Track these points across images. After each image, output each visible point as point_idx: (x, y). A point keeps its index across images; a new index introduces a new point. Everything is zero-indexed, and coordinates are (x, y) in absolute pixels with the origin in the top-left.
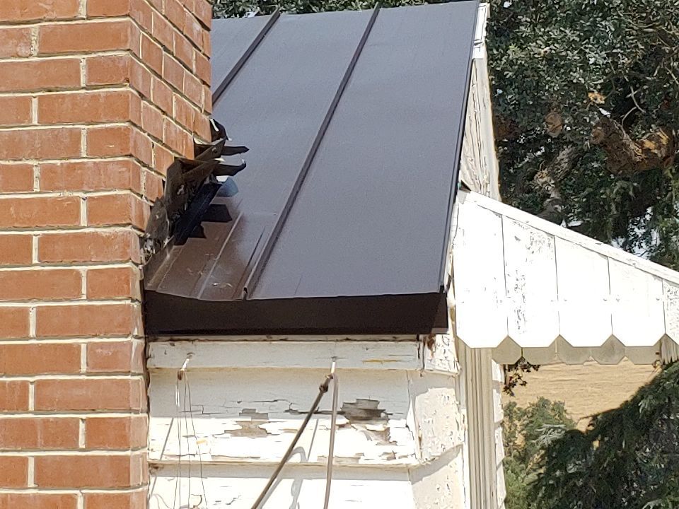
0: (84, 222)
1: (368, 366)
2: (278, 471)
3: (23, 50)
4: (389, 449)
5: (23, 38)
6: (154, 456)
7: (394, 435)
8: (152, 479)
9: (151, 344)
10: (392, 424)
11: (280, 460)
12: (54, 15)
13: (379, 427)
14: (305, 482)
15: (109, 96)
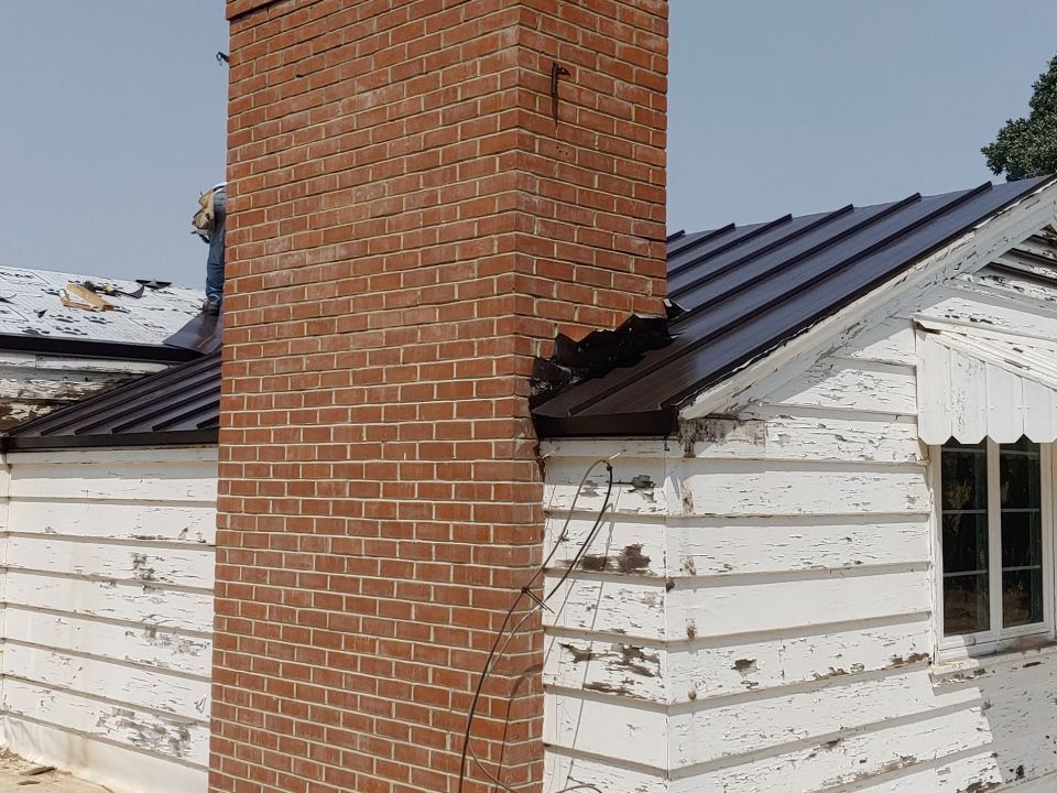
0: (494, 373)
1: (642, 455)
2: (601, 516)
3: (471, 275)
4: (653, 505)
5: (470, 267)
6: (546, 506)
7: (655, 498)
8: (547, 521)
9: (542, 443)
10: (656, 490)
11: (600, 511)
12: (484, 253)
13: (649, 492)
14: (616, 524)
15: (506, 299)
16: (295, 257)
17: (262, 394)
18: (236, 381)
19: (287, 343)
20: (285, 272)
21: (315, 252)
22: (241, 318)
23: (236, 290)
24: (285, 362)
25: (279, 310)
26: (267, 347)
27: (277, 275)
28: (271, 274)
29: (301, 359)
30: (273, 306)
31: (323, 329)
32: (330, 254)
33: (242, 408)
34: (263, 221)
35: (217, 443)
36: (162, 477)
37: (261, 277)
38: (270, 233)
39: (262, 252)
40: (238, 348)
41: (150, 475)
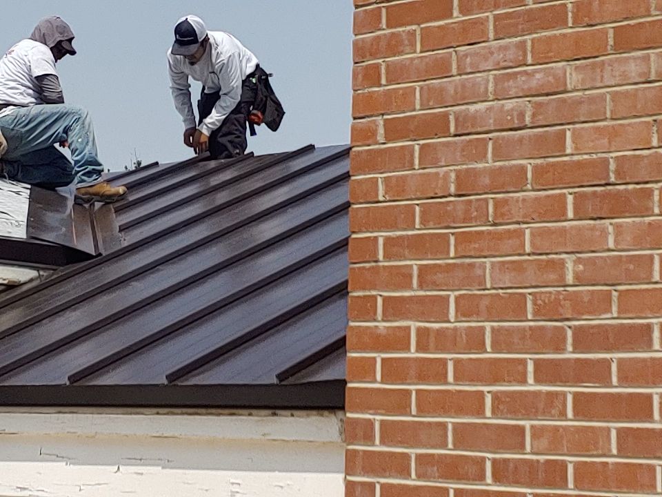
16: (539, 76)
17: (454, 322)
18: (385, 299)
19: (520, 234)
20: (509, 104)
21: (593, 66)
22: (397, 188)
23: (381, 138)
24: (518, 267)
25: (495, 173)
26: (463, 239)
27: (489, 109)
28: (472, 108)
29: (563, 262)
30: (480, 166)
31: (618, 206)
32: (634, 70)
33: (407, 348)
34: (450, 16)
35: (342, 408)
36: (168, 464)
37: (446, 115)
38: (471, 35)
39: (449, 68)
40: (387, 239)
41: (141, 461)
